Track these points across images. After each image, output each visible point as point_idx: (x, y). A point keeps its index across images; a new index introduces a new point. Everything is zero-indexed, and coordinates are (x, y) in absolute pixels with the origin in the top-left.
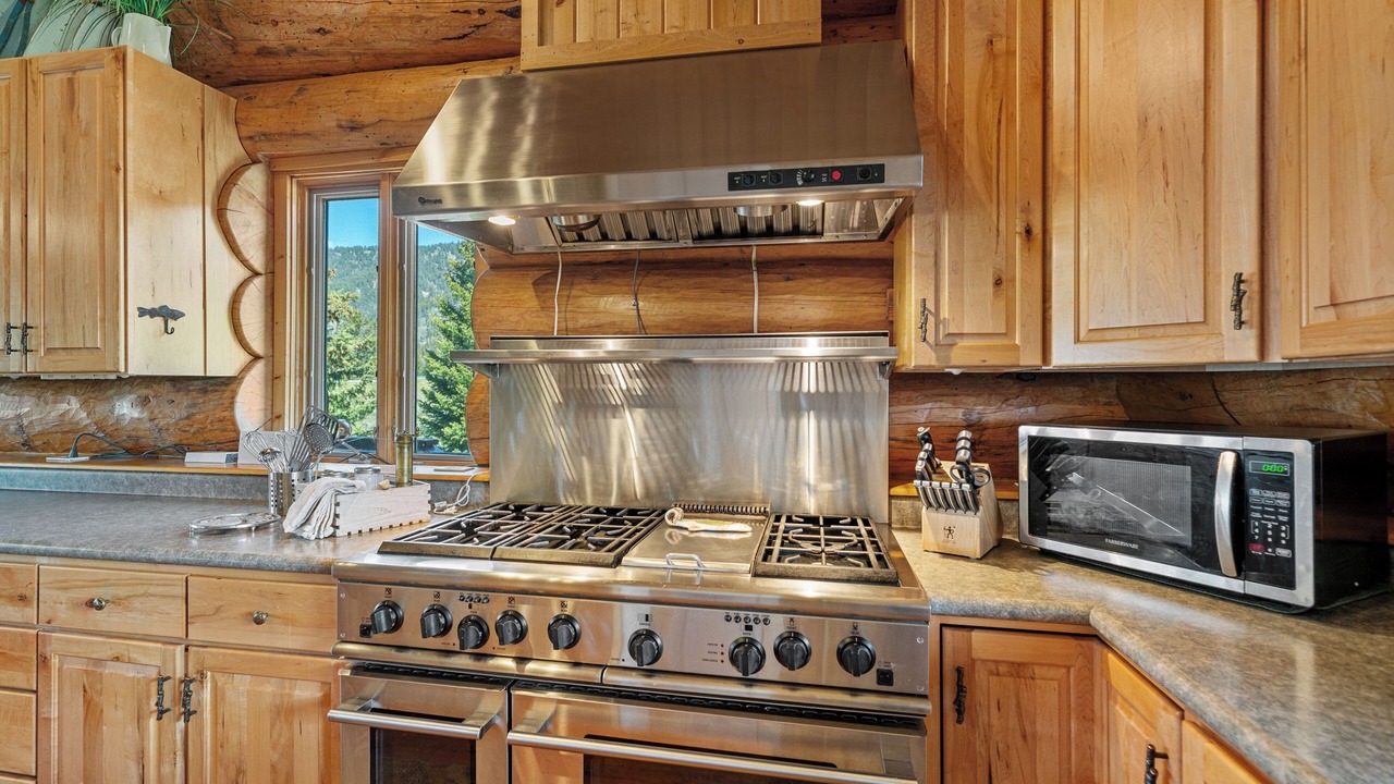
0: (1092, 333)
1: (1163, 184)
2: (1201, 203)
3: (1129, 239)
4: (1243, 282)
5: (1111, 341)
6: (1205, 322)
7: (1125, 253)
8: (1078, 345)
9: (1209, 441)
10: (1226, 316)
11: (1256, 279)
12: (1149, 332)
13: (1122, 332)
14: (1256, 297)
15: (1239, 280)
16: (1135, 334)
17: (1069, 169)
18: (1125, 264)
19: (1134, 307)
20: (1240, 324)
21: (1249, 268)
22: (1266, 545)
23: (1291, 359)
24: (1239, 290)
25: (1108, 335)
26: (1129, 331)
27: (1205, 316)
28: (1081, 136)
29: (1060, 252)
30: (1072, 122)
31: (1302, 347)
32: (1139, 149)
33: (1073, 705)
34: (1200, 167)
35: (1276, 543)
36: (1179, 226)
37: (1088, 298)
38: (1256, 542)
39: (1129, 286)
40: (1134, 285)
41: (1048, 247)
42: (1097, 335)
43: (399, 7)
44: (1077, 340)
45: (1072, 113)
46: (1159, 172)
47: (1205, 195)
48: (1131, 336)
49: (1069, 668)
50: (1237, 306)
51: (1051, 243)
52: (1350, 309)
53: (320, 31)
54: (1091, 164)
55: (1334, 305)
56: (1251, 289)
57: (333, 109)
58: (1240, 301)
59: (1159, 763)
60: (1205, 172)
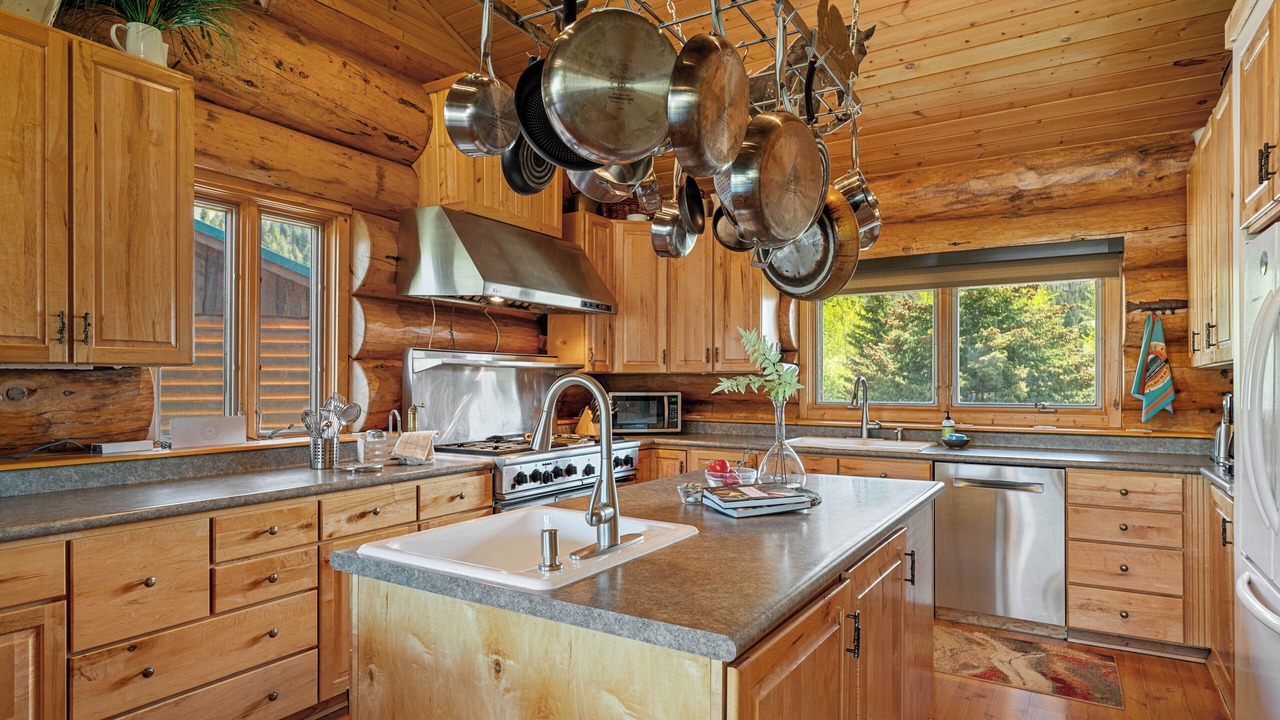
6: (656, 362)
10: (661, 361)
12: (643, 363)
13: (636, 363)
16: (639, 363)
19: (639, 356)
20: (663, 363)
21: (665, 348)
23: (672, 372)
31: (676, 370)
43: (324, 100)
44: (623, 364)
52: (689, 362)
53: (249, 83)
55: (685, 360)
57: (250, 147)
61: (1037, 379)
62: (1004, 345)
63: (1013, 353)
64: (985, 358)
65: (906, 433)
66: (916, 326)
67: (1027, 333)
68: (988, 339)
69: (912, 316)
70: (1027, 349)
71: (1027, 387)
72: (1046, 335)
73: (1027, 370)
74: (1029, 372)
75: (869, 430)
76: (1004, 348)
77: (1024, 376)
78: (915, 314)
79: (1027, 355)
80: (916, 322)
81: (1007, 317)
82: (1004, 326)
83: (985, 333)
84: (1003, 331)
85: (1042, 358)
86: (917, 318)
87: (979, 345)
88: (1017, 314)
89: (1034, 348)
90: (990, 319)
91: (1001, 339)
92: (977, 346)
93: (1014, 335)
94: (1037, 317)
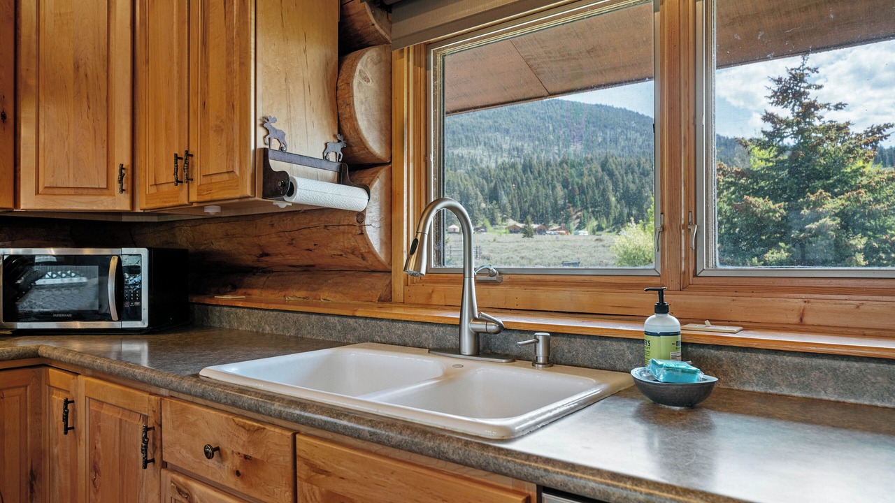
0: (47, 190)
1: (87, 108)
2: (105, 123)
3: (69, 134)
4: (124, 169)
5: (58, 195)
6: (107, 188)
7: (66, 143)
8: (37, 196)
9: (105, 251)
10: (117, 186)
11: (129, 168)
12: (80, 191)
13: (65, 190)
14: (130, 177)
15: (122, 168)
16: (72, 192)
17: (32, 82)
18: (66, 149)
19: (71, 176)
20: (122, 190)
21: (126, 162)
22: (131, 301)
23: (144, 210)
24: (121, 172)
25: (57, 191)
26: (69, 190)
27: (107, 186)
28: (40, 63)
29: (26, 133)
30: (34, 52)
31: (146, 204)
32: (74, 83)
33: (28, 408)
34: (105, 103)
35: (135, 300)
36: (95, 133)
37: (44, 167)
38: (127, 300)
39: (69, 163)
40: (71, 163)
41: (18, 130)
42: (50, 191)
44: (37, 193)
45: (34, 46)
46: (85, 100)
47: (108, 119)
48: (70, 193)
49: (26, 387)
50: (121, 181)
51: (20, 127)
52: (160, 186)
54: (46, 83)
55: (156, 185)
56: (128, 173)
58: (122, 178)
59: (69, 406)
60: (108, 107)
61: (876, 251)
62: (837, 211)
63: (848, 222)
64: (813, 226)
65: (562, 344)
66: (733, 193)
67: (866, 197)
68: (817, 204)
69: (728, 182)
70: (863, 216)
71: (865, 260)
72: (887, 200)
73: (864, 240)
74: (866, 244)
75: (476, 335)
76: (836, 215)
77: (860, 246)
78: (730, 180)
79: (864, 224)
80: (733, 188)
81: (839, 181)
82: (836, 190)
83: (813, 198)
84: (835, 195)
85: (882, 226)
86: (731, 184)
87: (805, 212)
88: (852, 178)
89: (872, 215)
90: (818, 183)
91: (832, 204)
92: (802, 212)
93: (848, 199)
94: (877, 179)
